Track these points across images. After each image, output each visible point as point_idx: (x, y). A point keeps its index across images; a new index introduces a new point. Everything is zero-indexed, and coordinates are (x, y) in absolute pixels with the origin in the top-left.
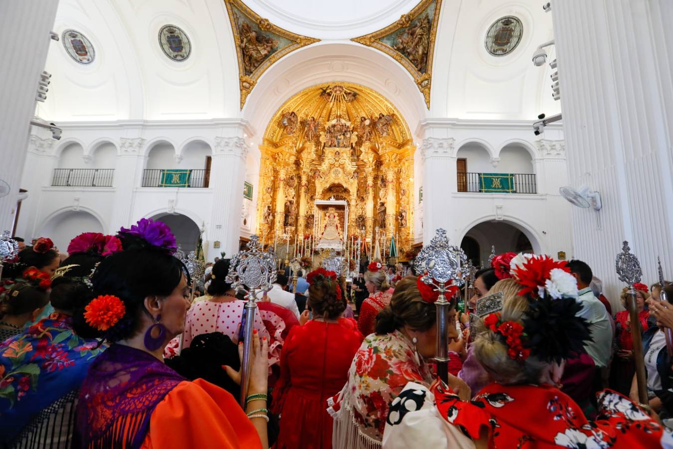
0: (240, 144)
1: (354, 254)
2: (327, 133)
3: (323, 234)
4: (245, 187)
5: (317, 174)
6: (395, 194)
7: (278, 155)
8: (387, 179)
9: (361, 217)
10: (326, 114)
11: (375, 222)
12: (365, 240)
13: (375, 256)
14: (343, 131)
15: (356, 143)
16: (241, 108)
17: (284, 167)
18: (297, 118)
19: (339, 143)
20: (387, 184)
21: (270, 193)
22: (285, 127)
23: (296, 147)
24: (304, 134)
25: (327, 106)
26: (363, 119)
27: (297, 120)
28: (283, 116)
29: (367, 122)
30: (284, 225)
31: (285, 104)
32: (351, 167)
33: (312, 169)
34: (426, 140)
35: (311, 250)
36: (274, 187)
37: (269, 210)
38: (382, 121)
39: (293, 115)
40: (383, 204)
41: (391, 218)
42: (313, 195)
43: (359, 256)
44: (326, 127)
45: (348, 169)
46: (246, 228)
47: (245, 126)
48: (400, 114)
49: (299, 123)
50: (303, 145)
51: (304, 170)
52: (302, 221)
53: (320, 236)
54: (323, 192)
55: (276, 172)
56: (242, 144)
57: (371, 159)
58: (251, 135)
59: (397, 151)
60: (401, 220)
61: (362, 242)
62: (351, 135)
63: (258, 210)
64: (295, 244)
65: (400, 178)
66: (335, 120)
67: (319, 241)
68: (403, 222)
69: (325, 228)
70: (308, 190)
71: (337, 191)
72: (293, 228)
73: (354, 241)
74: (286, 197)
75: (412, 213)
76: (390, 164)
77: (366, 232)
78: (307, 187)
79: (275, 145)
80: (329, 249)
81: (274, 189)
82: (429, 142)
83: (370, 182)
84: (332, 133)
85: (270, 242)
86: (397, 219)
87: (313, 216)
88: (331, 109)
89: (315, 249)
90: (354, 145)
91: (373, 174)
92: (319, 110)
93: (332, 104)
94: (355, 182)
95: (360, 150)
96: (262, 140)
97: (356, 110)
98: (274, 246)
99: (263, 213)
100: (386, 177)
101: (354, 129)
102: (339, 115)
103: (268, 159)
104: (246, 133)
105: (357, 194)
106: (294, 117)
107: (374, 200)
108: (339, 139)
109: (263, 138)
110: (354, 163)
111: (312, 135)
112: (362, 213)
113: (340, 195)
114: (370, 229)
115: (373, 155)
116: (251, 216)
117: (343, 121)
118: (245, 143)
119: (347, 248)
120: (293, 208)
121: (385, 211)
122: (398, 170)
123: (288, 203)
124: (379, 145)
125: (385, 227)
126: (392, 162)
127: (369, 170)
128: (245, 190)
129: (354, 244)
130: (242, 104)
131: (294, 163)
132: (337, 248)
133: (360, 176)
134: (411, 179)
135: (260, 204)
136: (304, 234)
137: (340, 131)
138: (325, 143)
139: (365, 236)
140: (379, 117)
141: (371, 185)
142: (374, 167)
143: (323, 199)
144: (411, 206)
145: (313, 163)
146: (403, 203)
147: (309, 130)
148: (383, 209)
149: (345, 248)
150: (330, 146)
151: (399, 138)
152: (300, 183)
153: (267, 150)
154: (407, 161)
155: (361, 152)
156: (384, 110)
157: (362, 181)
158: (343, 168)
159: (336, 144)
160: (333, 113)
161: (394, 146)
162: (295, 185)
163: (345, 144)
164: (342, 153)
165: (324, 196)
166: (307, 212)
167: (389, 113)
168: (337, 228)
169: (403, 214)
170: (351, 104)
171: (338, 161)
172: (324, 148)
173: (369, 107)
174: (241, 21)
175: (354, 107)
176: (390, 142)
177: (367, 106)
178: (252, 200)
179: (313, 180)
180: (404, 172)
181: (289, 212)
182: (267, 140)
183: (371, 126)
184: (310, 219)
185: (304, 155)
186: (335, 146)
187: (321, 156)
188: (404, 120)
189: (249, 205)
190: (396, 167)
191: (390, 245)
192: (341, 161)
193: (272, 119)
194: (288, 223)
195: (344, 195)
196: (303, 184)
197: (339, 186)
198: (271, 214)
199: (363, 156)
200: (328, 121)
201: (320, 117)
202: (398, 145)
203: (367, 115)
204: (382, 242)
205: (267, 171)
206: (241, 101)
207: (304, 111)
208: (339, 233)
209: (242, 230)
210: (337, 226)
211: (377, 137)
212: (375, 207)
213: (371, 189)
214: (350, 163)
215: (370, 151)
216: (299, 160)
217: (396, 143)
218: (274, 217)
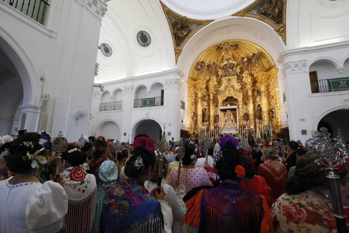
0: (177, 82)
1: (244, 135)
2: (222, 69)
3: (224, 125)
4: (181, 103)
5: (218, 92)
6: (267, 99)
7: (197, 85)
8: (261, 90)
9: (246, 114)
10: (221, 59)
11: (255, 116)
12: (250, 127)
13: (257, 136)
14: (232, 67)
15: (240, 73)
16: (176, 64)
17: (200, 91)
18: (205, 64)
19: (229, 74)
20: (261, 94)
21: (194, 105)
22: (199, 70)
23: (205, 79)
24: (209, 72)
25: (221, 55)
26: (242, 58)
27: (205, 65)
28: (197, 64)
29: (245, 60)
30: (203, 122)
31: (198, 57)
32: (237, 86)
33: (215, 90)
34: (285, 64)
35: (219, 135)
36: (196, 101)
37: (194, 114)
38: (255, 57)
39: (203, 62)
40: (259, 106)
41: (265, 113)
42: (217, 104)
43: (247, 137)
44: (221, 66)
45: (236, 88)
46: (183, 124)
47: (179, 72)
48: (266, 52)
49: (206, 67)
50: (209, 78)
51: (211, 91)
52: (212, 119)
53: (223, 126)
54: (222, 102)
55: (196, 94)
56: (178, 82)
57: (249, 80)
58: (182, 76)
59: (266, 73)
60: (272, 114)
61: (248, 128)
62: (236, 68)
63: (188, 115)
64: (210, 132)
65: (269, 89)
66: (226, 61)
67: (223, 129)
68: (274, 115)
69: (225, 122)
70: (214, 102)
71: (231, 101)
72: (208, 123)
73: (244, 128)
74: (203, 106)
75: (279, 109)
76: (262, 82)
77: (250, 123)
78: (214, 100)
79: (195, 80)
80: (229, 133)
81: (196, 103)
82: (288, 65)
83: (250, 93)
84: (225, 69)
85: (195, 131)
86: (269, 114)
87: (218, 116)
88: (223, 56)
89: (221, 134)
90: (238, 74)
91: (251, 89)
92: (216, 58)
93: (223, 53)
94: (241, 95)
95: (242, 76)
96: (188, 78)
97: (238, 54)
98: (198, 133)
99: (191, 116)
100: (260, 89)
101: (238, 65)
102: (228, 58)
103: (191, 88)
104: (179, 76)
105: (243, 101)
106: (203, 63)
107: (253, 104)
108: (229, 72)
109: (188, 77)
110: (239, 84)
111: (214, 72)
112: (247, 112)
113: (232, 102)
114: (252, 121)
115: (250, 78)
116: (185, 118)
117: (231, 61)
118: (179, 81)
119: (239, 132)
120: (207, 112)
121: (261, 110)
122: (267, 84)
123: (204, 110)
124: (254, 71)
125: (262, 119)
126: (263, 80)
127: (249, 86)
128: (181, 105)
129: (243, 130)
130: (177, 62)
131: (205, 88)
132: (233, 132)
133: (244, 91)
134: (276, 89)
135: (189, 112)
136: (213, 126)
137: (230, 67)
138: (221, 75)
139: (250, 125)
140: (252, 55)
141: (250, 95)
142: (252, 85)
143: (223, 106)
144: (278, 105)
145: (216, 86)
146: (272, 104)
147: (212, 69)
148: (259, 108)
149: (238, 132)
150: (225, 76)
151: (266, 66)
152: (209, 99)
153: (191, 83)
154: (273, 78)
155: (243, 77)
156: (255, 51)
157: (245, 94)
158: (233, 88)
159: (228, 74)
160: (224, 58)
161: (264, 71)
162: (207, 100)
163: (233, 74)
164: (232, 79)
165: (223, 104)
166: (215, 114)
167: (259, 52)
168: (233, 121)
169: (273, 110)
170: (235, 51)
171: (230, 84)
172: (221, 78)
173: (246, 50)
174: (173, 21)
175: (237, 53)
176: (260, 69)
177: (244, 51)
178: (185, 110)
179: (217, 96)
180: (272, 85)
181: (205, 115)
182: (190, 78)
183: (248, 62)
184: (216, 118)
185: (211, 83)
186: (227, 76)
187: (219, 82)
188: (268, 54)
189: (184, 112)
190: (266, 83)
191: (266, 129)
192: (232, 84)
193: (192, 67)
194: (204, 120)
195: (235, 102)
196: (211, 99)
197: (232, 98)
198: (195, 116)
199: (244, 79)
200: (222, 62)
201: (217, 61)
202: (266, 70)
203: (244, 55)
204: (260, 128)
205: (191, 94)
206: (176, 60)
207: (208, 59)
208: (234, 124)
209: (181, 126)
210: (232, 120)
211: (252, 67)
212: (254, 107)
213: (251, 98)
214: (237, 84)
215: (248, 76)
216: (208, 86)
217: (264, 69)
218: (197, 118)
